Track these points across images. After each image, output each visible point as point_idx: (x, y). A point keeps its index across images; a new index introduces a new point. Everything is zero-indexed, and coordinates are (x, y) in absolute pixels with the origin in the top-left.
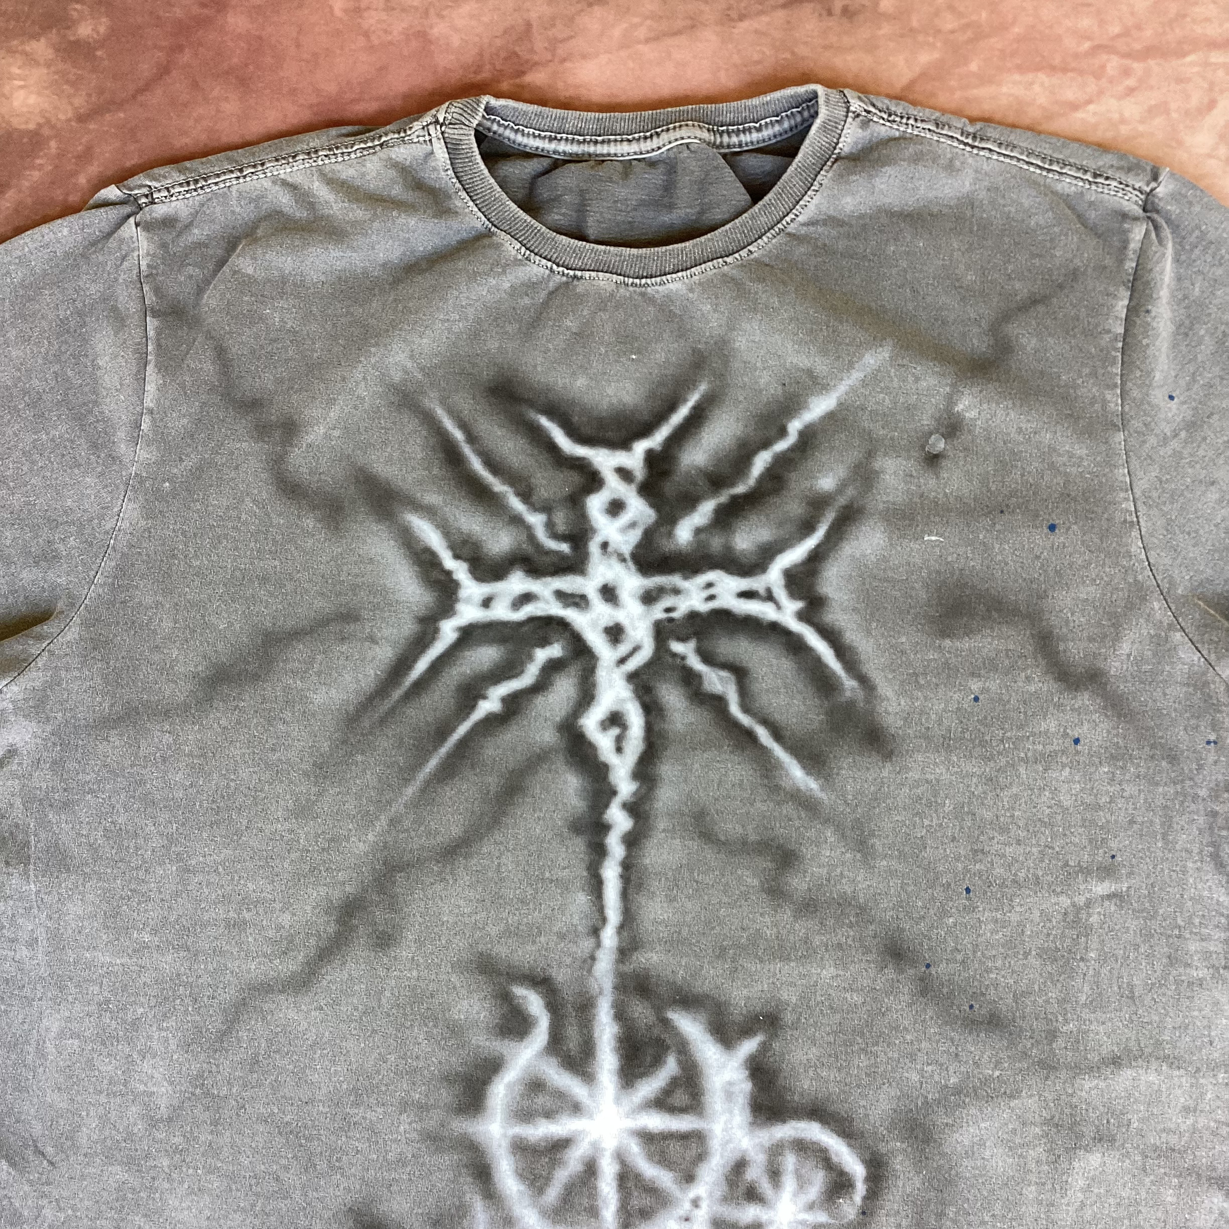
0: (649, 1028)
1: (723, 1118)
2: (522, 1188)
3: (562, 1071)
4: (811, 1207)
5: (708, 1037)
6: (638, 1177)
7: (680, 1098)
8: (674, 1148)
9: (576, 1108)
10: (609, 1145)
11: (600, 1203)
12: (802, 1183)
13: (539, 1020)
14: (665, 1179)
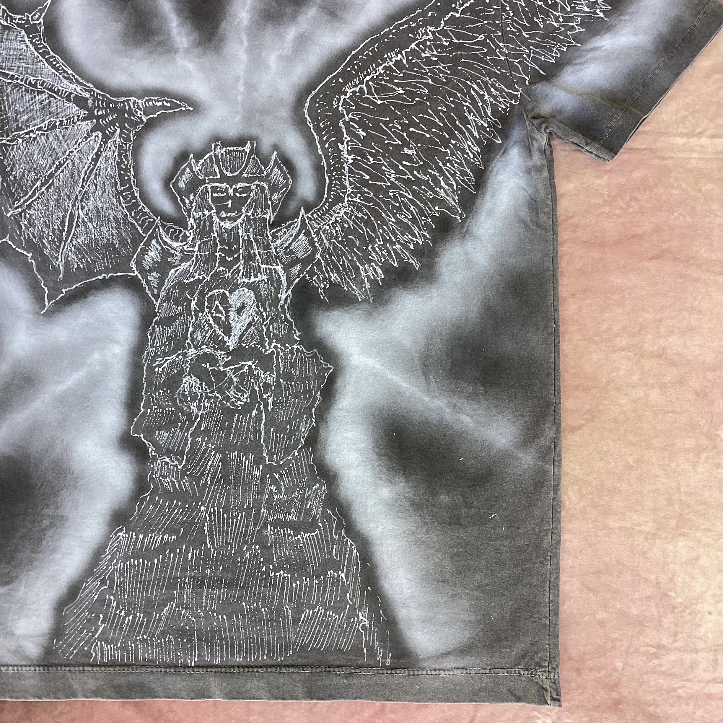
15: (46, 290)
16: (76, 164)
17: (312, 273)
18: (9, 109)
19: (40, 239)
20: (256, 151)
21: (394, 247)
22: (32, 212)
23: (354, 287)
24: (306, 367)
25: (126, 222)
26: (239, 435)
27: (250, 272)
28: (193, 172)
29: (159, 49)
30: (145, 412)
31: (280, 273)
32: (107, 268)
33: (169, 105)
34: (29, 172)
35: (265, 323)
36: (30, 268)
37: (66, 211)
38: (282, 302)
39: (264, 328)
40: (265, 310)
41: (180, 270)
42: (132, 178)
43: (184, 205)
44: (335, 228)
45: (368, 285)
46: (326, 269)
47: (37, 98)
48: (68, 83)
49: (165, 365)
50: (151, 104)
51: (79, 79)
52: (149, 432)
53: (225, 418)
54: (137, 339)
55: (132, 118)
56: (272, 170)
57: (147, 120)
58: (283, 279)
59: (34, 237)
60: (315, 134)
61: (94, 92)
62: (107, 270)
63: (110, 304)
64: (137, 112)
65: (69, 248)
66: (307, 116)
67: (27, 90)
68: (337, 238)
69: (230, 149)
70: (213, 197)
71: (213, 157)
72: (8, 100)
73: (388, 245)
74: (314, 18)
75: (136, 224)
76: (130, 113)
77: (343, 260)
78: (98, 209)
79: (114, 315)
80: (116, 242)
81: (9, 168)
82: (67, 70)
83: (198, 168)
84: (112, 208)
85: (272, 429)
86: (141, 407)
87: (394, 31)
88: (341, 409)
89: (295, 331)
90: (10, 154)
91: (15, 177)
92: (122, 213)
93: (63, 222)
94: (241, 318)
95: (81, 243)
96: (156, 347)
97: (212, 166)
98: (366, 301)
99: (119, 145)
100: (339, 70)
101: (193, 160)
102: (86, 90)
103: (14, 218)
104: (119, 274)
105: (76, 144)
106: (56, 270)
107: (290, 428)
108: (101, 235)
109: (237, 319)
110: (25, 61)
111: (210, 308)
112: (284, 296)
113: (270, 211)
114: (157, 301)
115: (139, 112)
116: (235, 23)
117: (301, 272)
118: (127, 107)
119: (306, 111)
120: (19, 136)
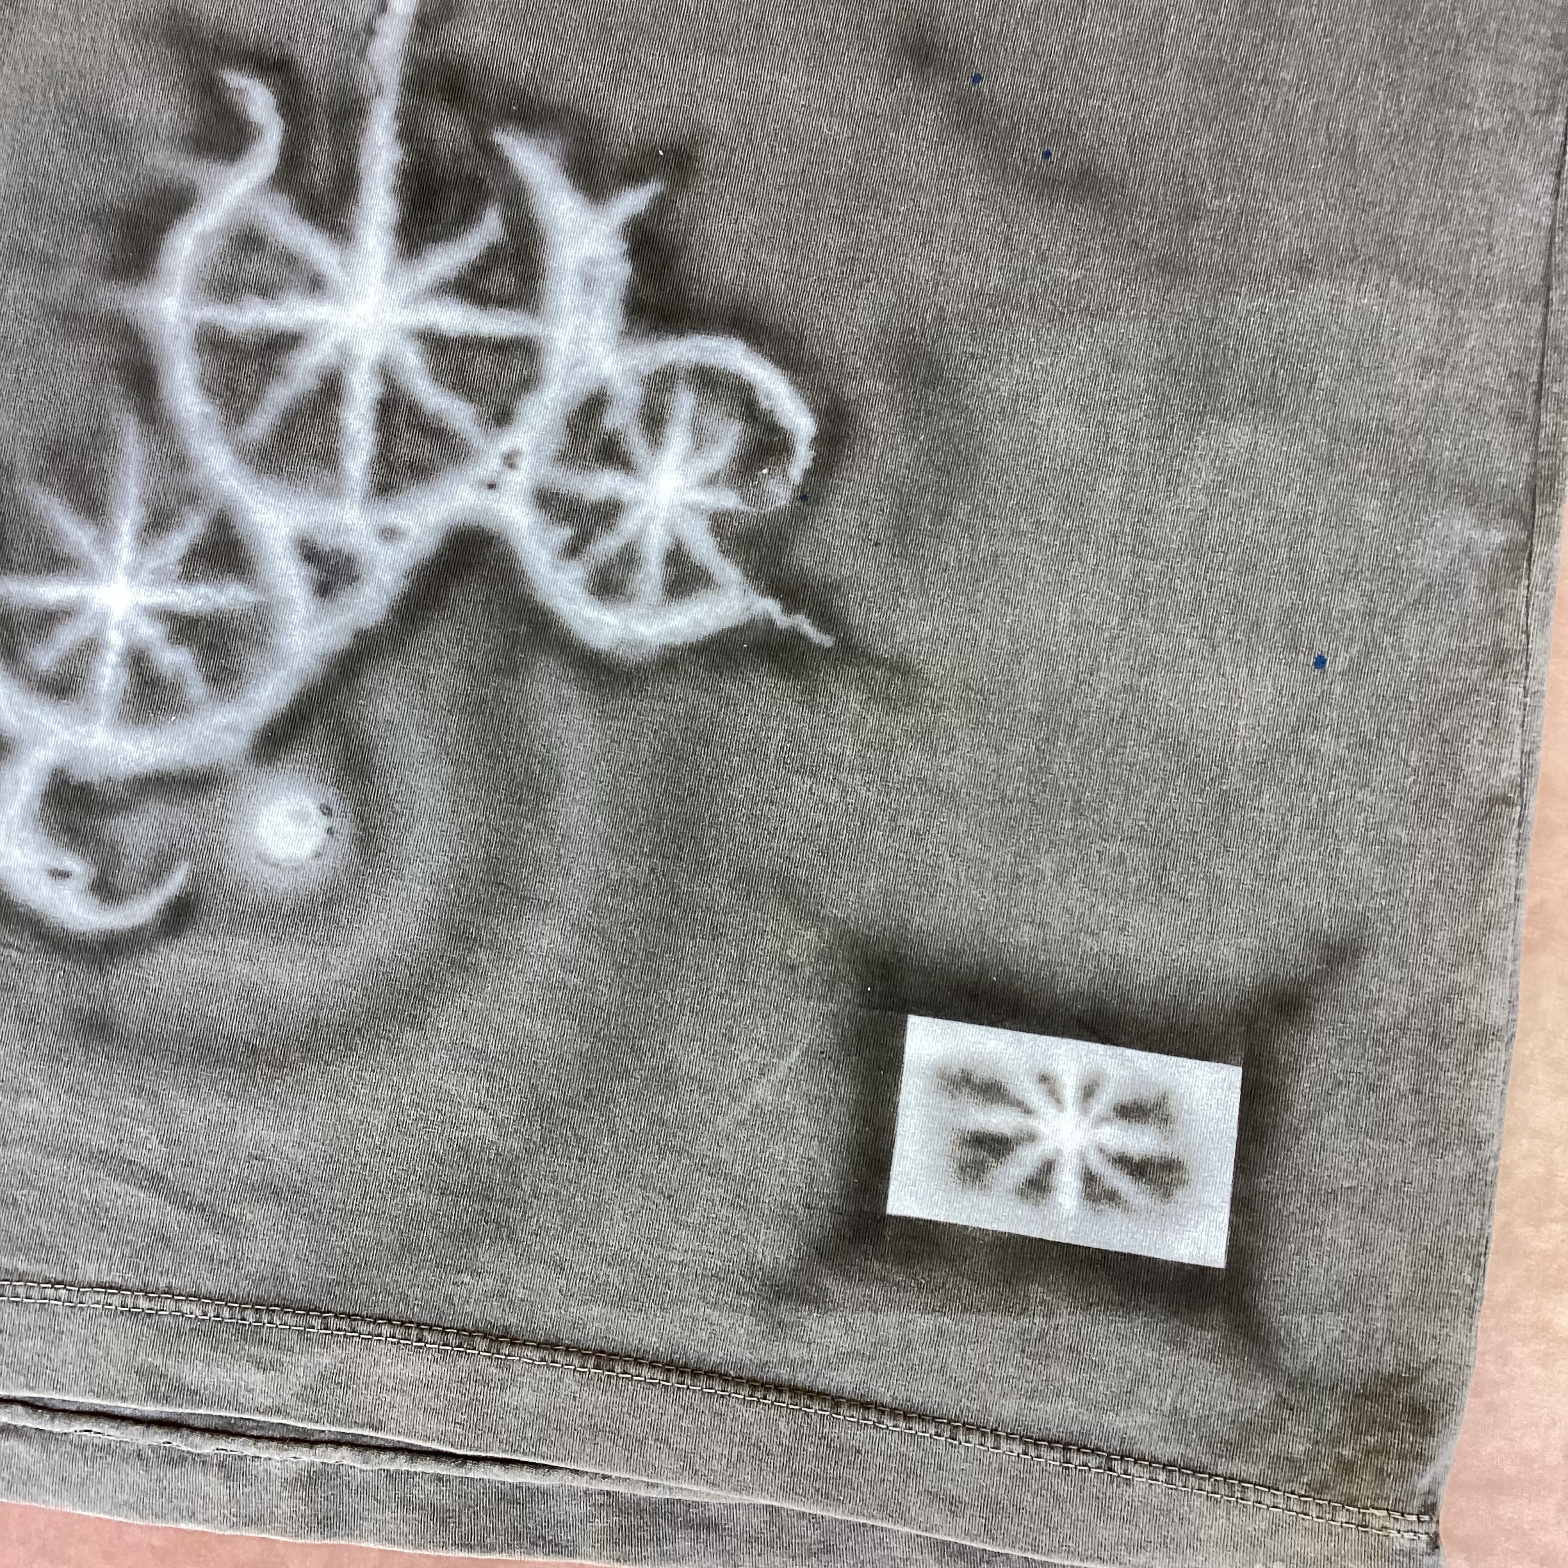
0: (458, 158)
1: (573, 322)
2: (208, 409)
3: (296, 219)
4: (711, 481)
5: (562, 181)
6: (414, 409)
7: (502, 280)
8: (482, 366)
9: (315, 285)
10: (369, 352)
11: (342, 445)
12: (700, 439)
13: (265, 131)
14: (460, 415)
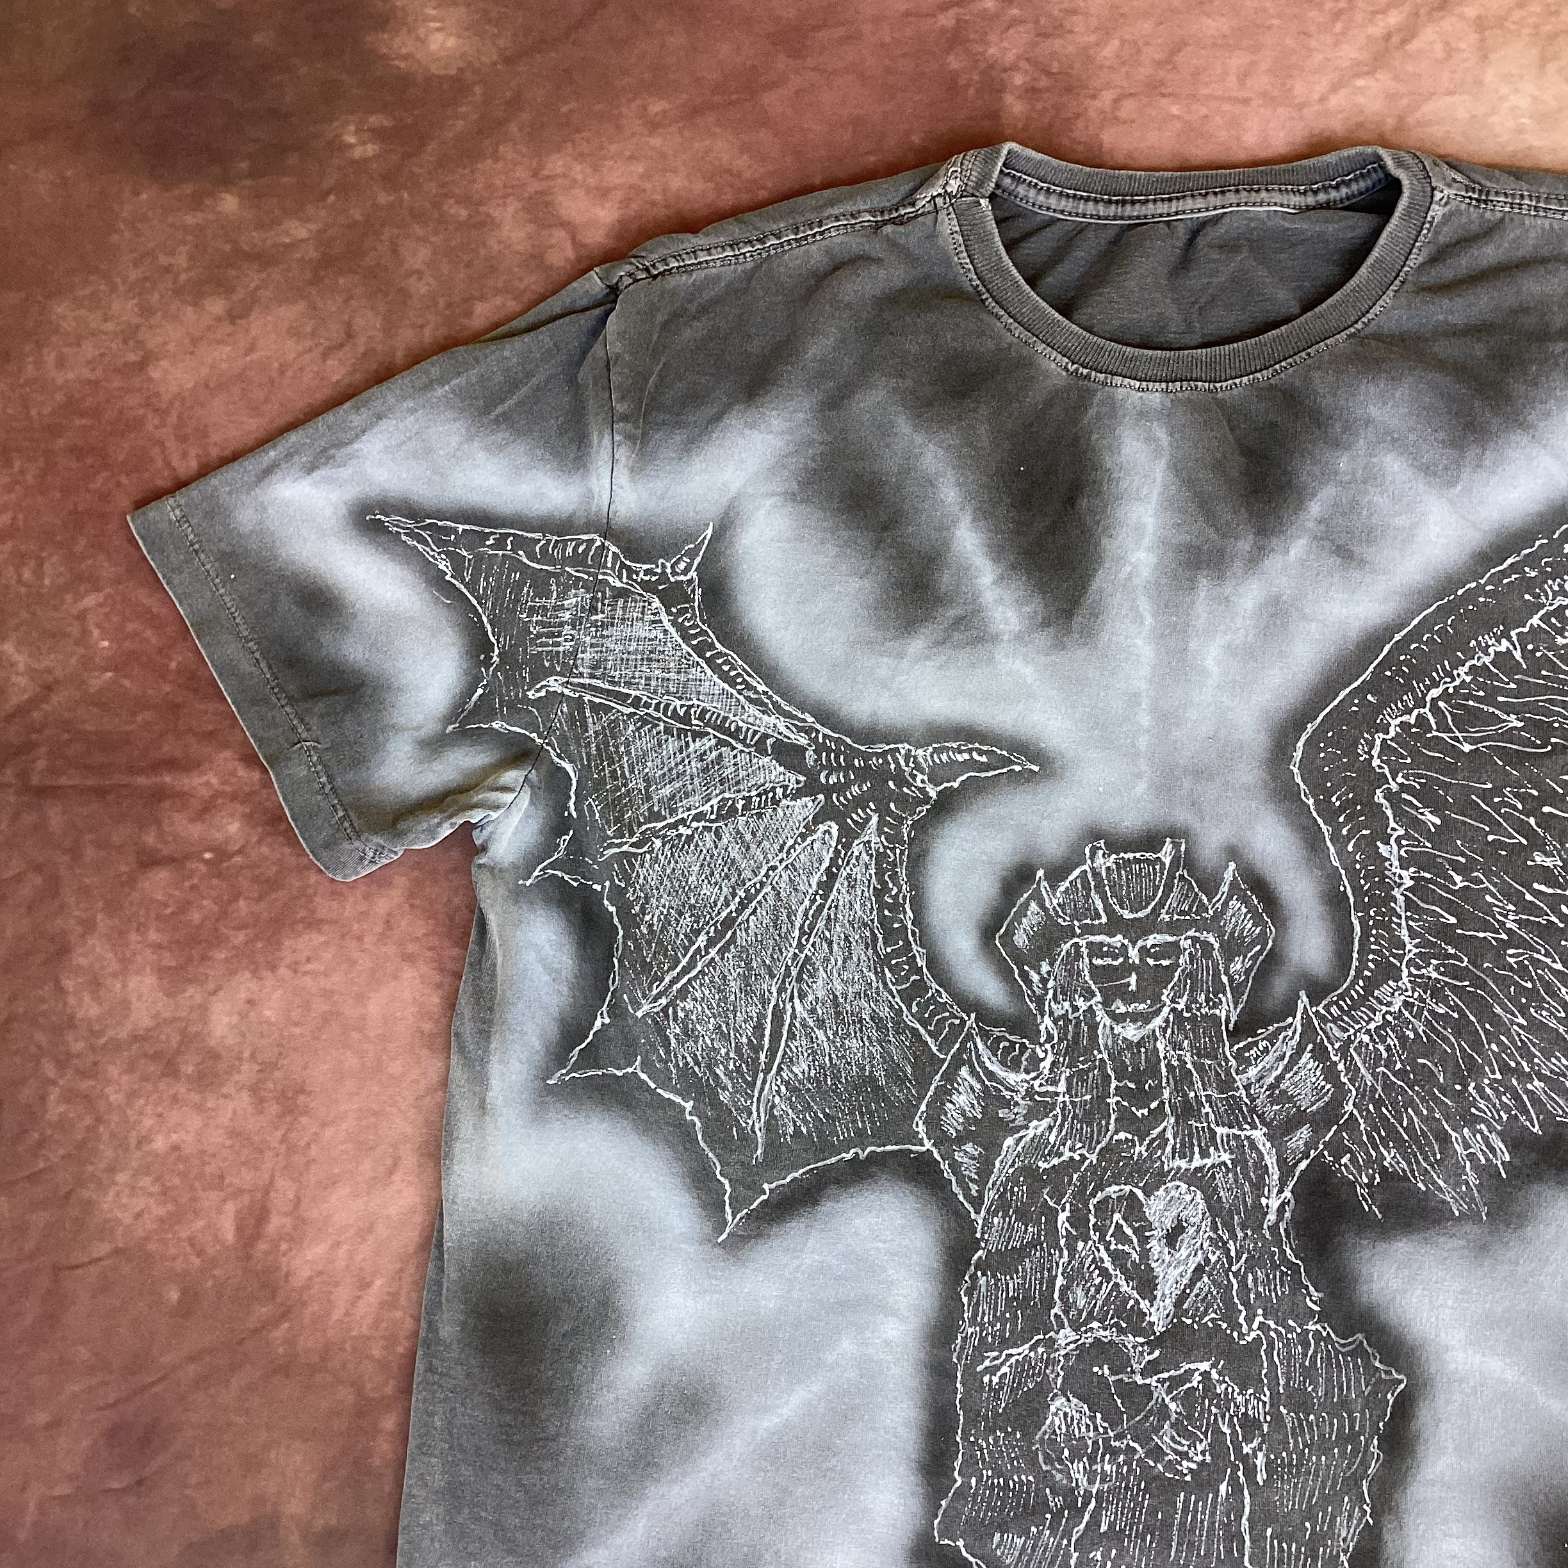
15: (727, 1187)
16: (783, 894)
17: (1337, 1149)
18: (632, 772)
19: (709, 1067)
20: (1186, 861)
21: (1529, 1086)
22: (689, 1005)
23: (1440, 1182)
24: (1339, 1376)
25: (900, 1027)
26: (1191, 1544)
27: (1192, 1145)
28: (1045, 909)
29: (957, 636)
30: (966, 1485)
31: (1261, 1147)
32: (860, 1133)
33: (984, 759)
34: (680, 914)
35: (1234, 1268)
36: (689, 1134)
37: (764, 1002)
38: (1272, 1217)
39: (1234, 1281)
40: (1233, 1236)
41: (1028, 1139)
42: (910, 926)
43: (1030, 987)
44: (1384, 1040)
45: (1472, 1179)
46: (1370, 1137)
47: (692, 746)
48: (757, 713)
49: (1005, 1369)
50: (944, 757)
51: (783, 703)
52: (979, 1533)
53: (1155, 1502)
54: (936, 1304)
55: (905, 790)
56: (1226, 904)
57: (939, 794)
58: (1271, 1161)
59: (697, 1063)
60: (1320, 821)
61: (817, 731)
62: (861, 1138)
63: (871, 1219)
64: (914, 777)
65: (775, 1088)
66: (1298, 780)
67: (668, 731)
68: (1389, 1064)
69: (1126, 856)
70: (1093, 969)
71: (1089, 875)
72: (629, 753)
73: (1514, 1082)
74: (1302, 562)
75: (922, 1031)
76: (901, 780)
77: (1411, 1119)
78: (835, 997)
79: (881, 1245)
80: (880, 1074)
81: (637, 908)
82: (755, 684)
83: (1055, 902)
84: (866, 995)
85: (1269, 1531)
86: (956, 1473)
87: (1488, 588)
88: (1432, 1483)
89: (1307, 1288)
90: (638, 875)
91: (651, 926)
92: (891, 1007)
93: (759, 1027)
94: (1177, 1255)
95: (800, 1076)
96: (982, 1325)
97: (1088, 896)
98: (1472, 1216)
99: (877, 851)
100: (1367, 675)
101: (1044, 884)
102: (800, 729)
103: (653, 1020)
104: (889, 1148)
105: (781, 851)
106: (747, 1138)
107: (1313, 1528)
108: (844, 1057)
109: (1167, 1258)
110: (662, 664)
111: (1101, 1229)
112: (1274, 1204)
113: (1227, 998)
114: (978, 1212)
115: (920, 777)
116: (1123, 575)
117: (1310, 1144)
118: (893, 766)
119: (1296, 770)
120: (655, 833)
